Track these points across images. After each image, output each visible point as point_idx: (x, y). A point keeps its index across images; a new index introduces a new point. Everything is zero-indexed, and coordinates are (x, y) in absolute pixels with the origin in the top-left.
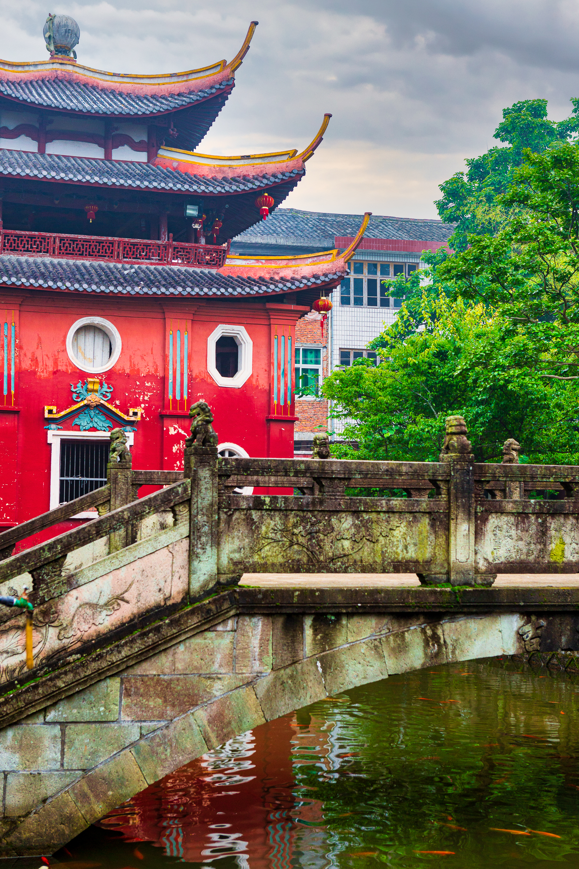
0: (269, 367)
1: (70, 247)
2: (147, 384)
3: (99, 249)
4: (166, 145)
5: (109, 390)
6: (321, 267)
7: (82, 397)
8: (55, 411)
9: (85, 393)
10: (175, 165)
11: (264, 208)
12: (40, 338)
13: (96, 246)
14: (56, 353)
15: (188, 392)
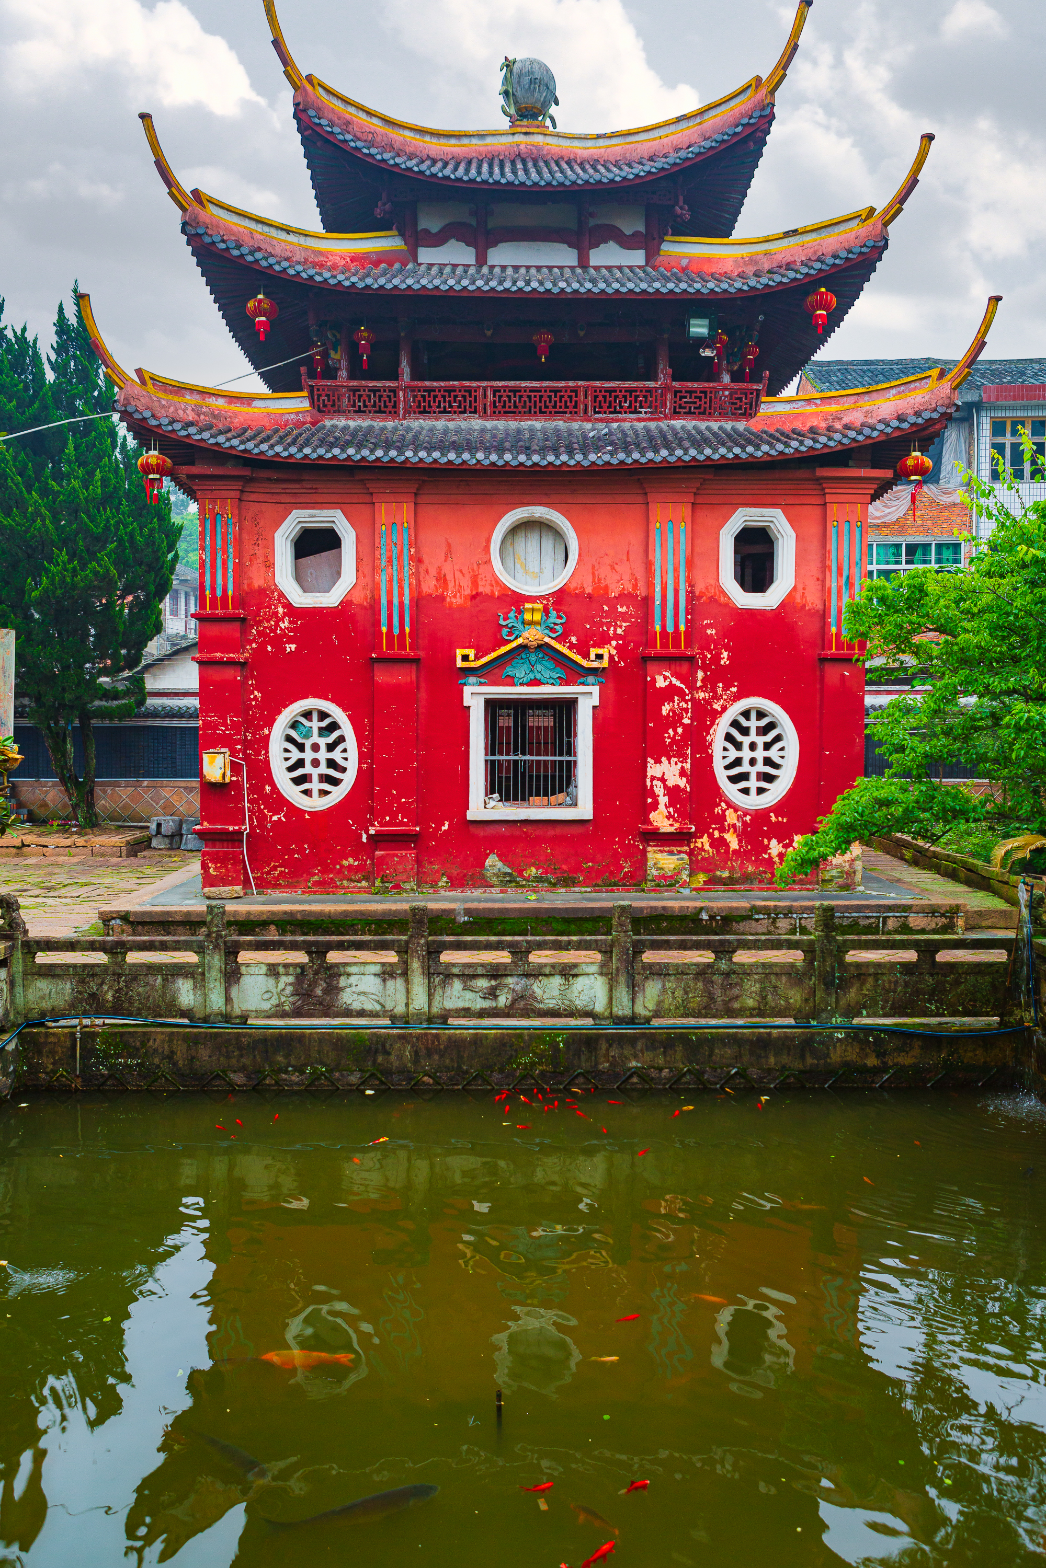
0: (824, 573)
1: (510, 402)
2: (620, 610)
3: (555, 402)
4: (676, 233)
5: (559, 621)
6: (912, 401)
7: (517, 633)
8: (472, 657)
9: (520, 626)
10: (684, 263)
11: (818, 312)
12: (449, 545)
13: (550, 397)
14: (475, 567)
15: (687, 619)
